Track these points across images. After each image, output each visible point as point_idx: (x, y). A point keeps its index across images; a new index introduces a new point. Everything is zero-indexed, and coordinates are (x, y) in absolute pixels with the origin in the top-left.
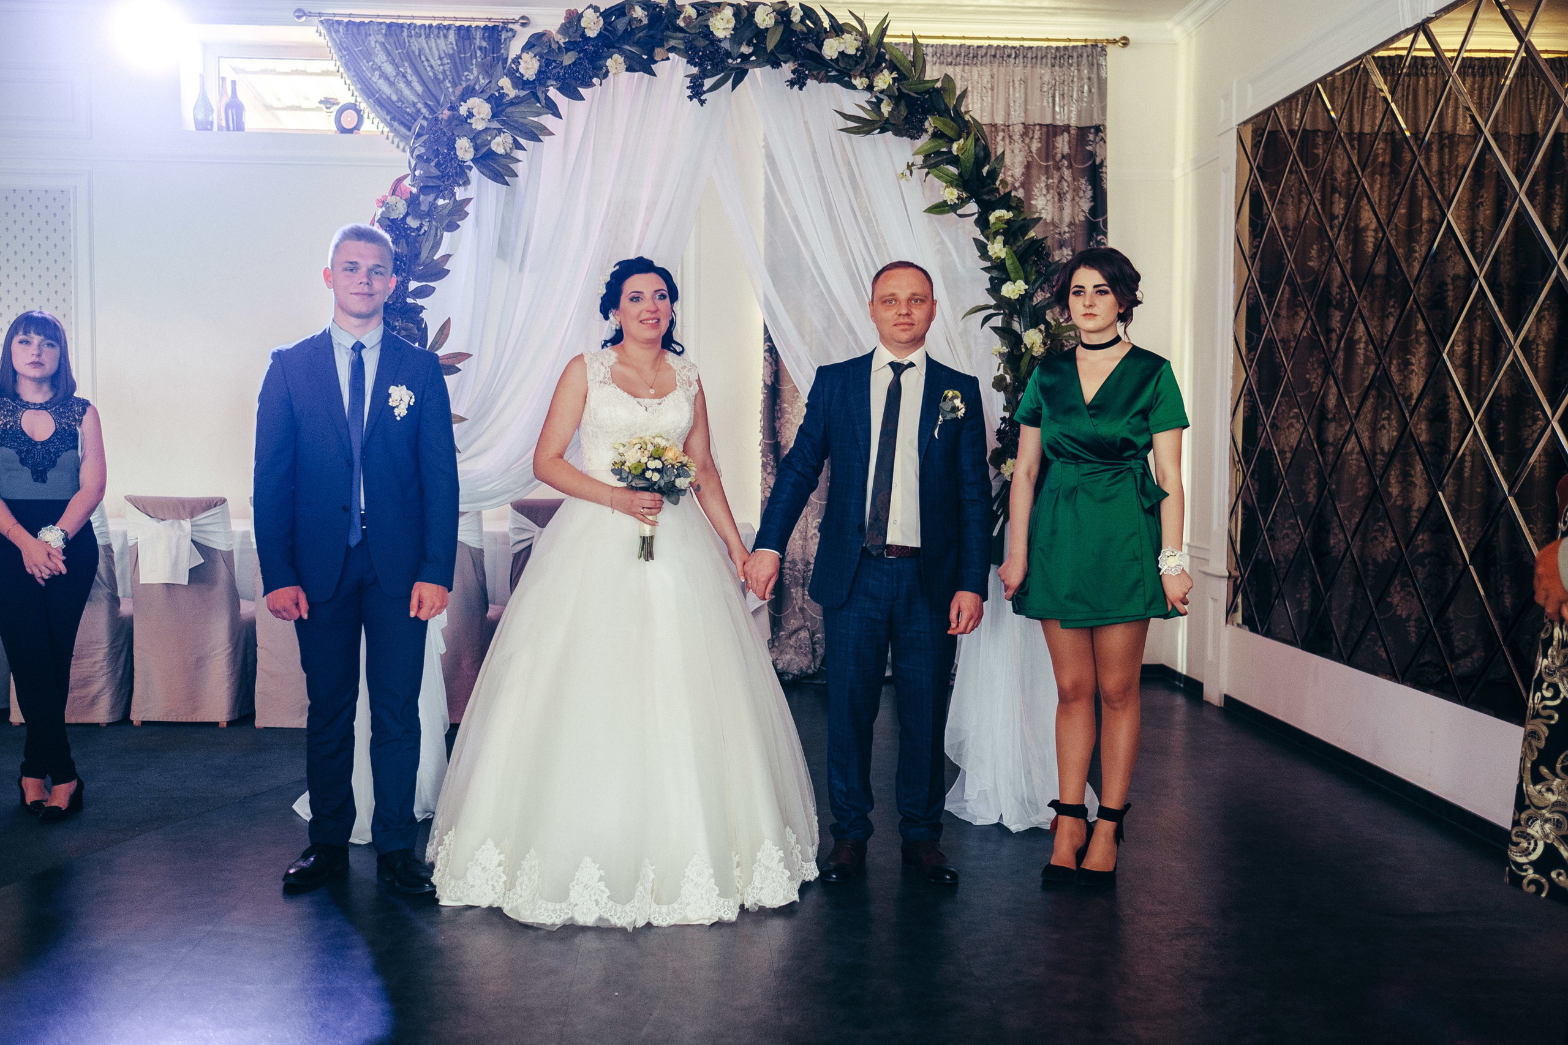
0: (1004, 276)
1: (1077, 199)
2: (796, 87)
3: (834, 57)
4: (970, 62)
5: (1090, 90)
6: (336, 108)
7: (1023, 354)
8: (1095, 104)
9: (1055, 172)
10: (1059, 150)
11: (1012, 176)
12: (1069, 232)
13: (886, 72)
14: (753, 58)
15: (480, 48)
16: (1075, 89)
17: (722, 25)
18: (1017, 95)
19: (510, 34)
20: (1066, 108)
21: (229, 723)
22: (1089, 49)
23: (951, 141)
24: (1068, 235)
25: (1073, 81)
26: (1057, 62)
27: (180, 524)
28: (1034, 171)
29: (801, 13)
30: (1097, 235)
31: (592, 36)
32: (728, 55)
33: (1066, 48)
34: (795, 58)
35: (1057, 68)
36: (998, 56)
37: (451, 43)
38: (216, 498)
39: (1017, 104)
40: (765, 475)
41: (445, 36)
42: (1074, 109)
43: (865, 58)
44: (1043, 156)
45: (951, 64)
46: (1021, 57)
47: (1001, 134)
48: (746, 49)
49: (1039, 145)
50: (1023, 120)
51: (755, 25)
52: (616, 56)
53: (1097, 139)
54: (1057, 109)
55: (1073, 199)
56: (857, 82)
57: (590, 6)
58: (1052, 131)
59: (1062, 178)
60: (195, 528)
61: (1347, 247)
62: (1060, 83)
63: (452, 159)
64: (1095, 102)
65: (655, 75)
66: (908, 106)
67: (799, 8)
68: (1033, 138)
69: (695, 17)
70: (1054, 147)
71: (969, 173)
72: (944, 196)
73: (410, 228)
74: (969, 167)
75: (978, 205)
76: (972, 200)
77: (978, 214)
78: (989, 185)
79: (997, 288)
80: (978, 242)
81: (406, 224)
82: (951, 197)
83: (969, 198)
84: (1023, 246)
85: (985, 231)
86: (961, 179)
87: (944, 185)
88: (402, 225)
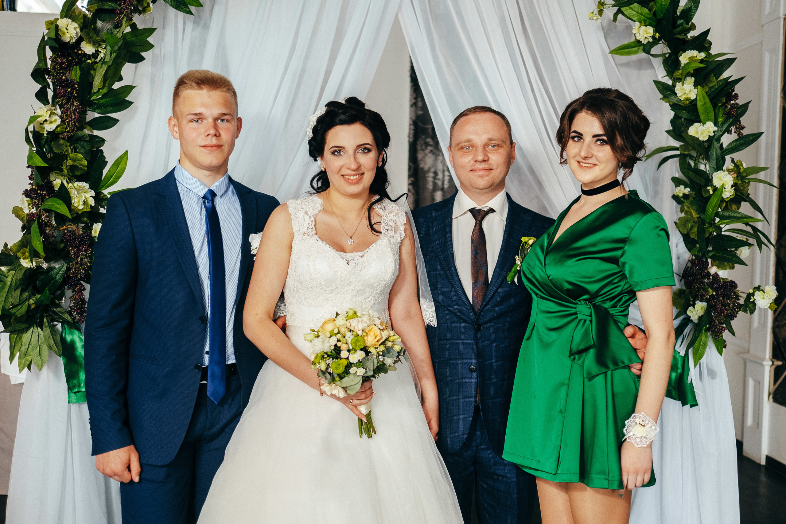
0: (693, 118)
7: (710, 196)
71: (664, 12)
72: (637, 35)
73: (85, 54)
74: (665, 5)
75: (669, 46)
76: (663, 40)
77: (667, 56)
78: (681, 24)
79: (682, 129)
80: (661, 85)
81: (80, 50)
82: (646, 35)
83: (660, 39)
84: (717, 87)
85: (674, 72)
86: (654, 18)
87: (637, 24)
88: (76, 51)
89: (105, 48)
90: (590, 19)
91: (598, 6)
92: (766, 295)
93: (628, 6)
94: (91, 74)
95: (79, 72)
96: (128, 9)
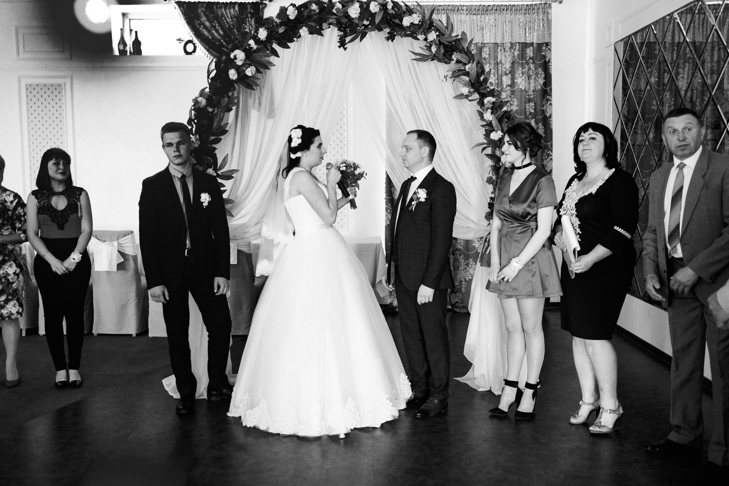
0: (491, 129)
1: (537, 78)
2: (390, 40)
3: (408, 25)
4: (484, 13)
5: (543, 25)
6: (183, 43)
8: (546, 32)
9: (526, 65)
10: (528, 55)
11: (505, 68)
12: (533, 95)
13: (433, 32)
14: (370, 26)
15: (250, 13)
16: (536, 25)
17: (354, 11)
18: (508, 28)
19: (264, 6)
20: (531, 34)
21: (137, 335)
22: (543, 5)
23: (465, 64)
24: (532, 96)
25: (535, 21)
26: (527, 12)
27: (112, 244)
28: (516, 65)
29: (392, 5)
30: (547, 96)
31: (292, 19)
32: (357, 25)
33: (531, 5)
34: (390, 26)
35: (527, 15)
36: (498, 10)
37: (236, 11)
38: (128, 231)
39: (507, 33)
40: (387, 214)
41: (234, 8)
42: (535, 35)
43: (423, 25)
44: (520, 58)
45: (475, 14)
46: (509, 10)
47: (500, 48)
48: (366, 23)
49: (519, 53)
50: (510, 41)
51: (370, 11)
52: (304, 28)
53: (547, 49)
54: (527, 35)
55: (535, 78)
56: (419, 37)
57: (292, 4)
58: (524, 46)
59: (529, 69)
60: (119, 245)
61: (671, 99)
62: (528, 22)
63: (227, 79)
64: (546, 30)
65: (323, 36)
66: (444, 48)
67: (391, 2)
68: (515, 49)
69: (341, 8)
70: (526, 53)
71: (474, 80)
72: (462, 91)
73: (209, 112)
74: (475, 76)
75: (478, 95)
76: (476, 92)
77: (479, 99)
78: (484, 85)
79: (488, 135)
80: (480, 112)
81: (207, 110)
82: (466, 91)
84: (501, 114)
85: (482, 107)
86: (470, 82)
87: (462, 86)
89: (217, 109)
90: (441, 83)
91: (445, 77)
93: (457, 78)
94: (212, 120)
95: (206, 120)
96: (226, 91)
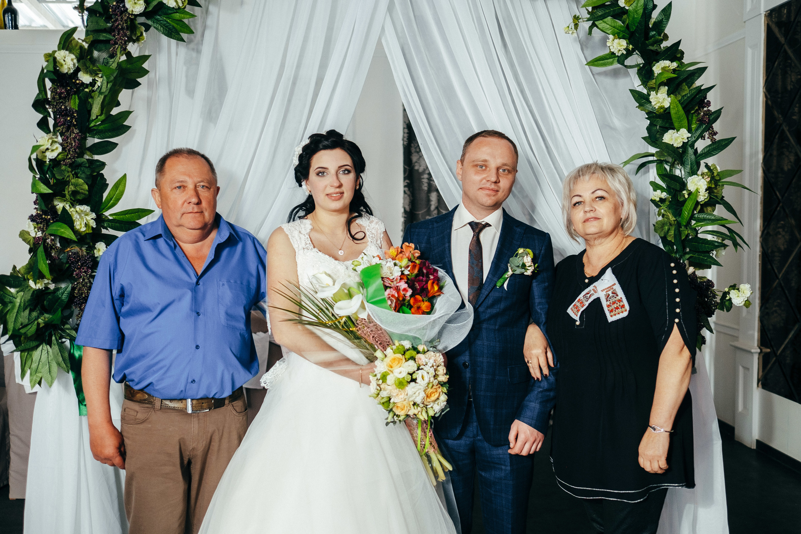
7: (686, 200)
63: (122, 13)
71: (636, 25)
72: (611, 47)
73: (83, 84)
74: (637, 18)
75: (643, 56)
76: (636, 51)
77: (641, 66)
78: (653, 36)
79: (658, 136)
80: (637, 94)
81: (78, 79)
82: (619, 48)
83: (633, 50)
84: (689, 95)
85: (648, 82)
86: (627, 31)
87: (611, 37)
88: (74, 81)
89: (101, 77)
90: (566, 33)
91: (573, 20)
92: (740, 294)
93: (601, 20)
94: (89, 102)
95: (77, 101)
96: (122, 40)
